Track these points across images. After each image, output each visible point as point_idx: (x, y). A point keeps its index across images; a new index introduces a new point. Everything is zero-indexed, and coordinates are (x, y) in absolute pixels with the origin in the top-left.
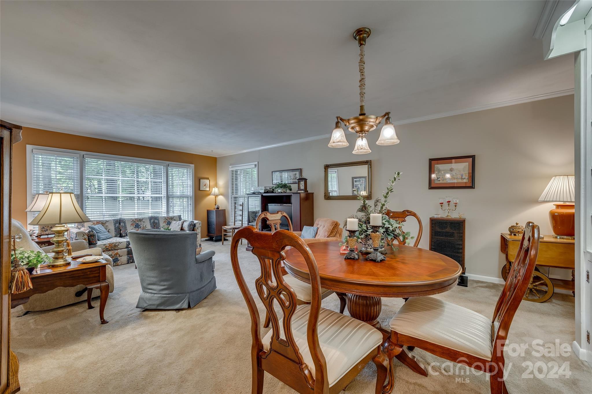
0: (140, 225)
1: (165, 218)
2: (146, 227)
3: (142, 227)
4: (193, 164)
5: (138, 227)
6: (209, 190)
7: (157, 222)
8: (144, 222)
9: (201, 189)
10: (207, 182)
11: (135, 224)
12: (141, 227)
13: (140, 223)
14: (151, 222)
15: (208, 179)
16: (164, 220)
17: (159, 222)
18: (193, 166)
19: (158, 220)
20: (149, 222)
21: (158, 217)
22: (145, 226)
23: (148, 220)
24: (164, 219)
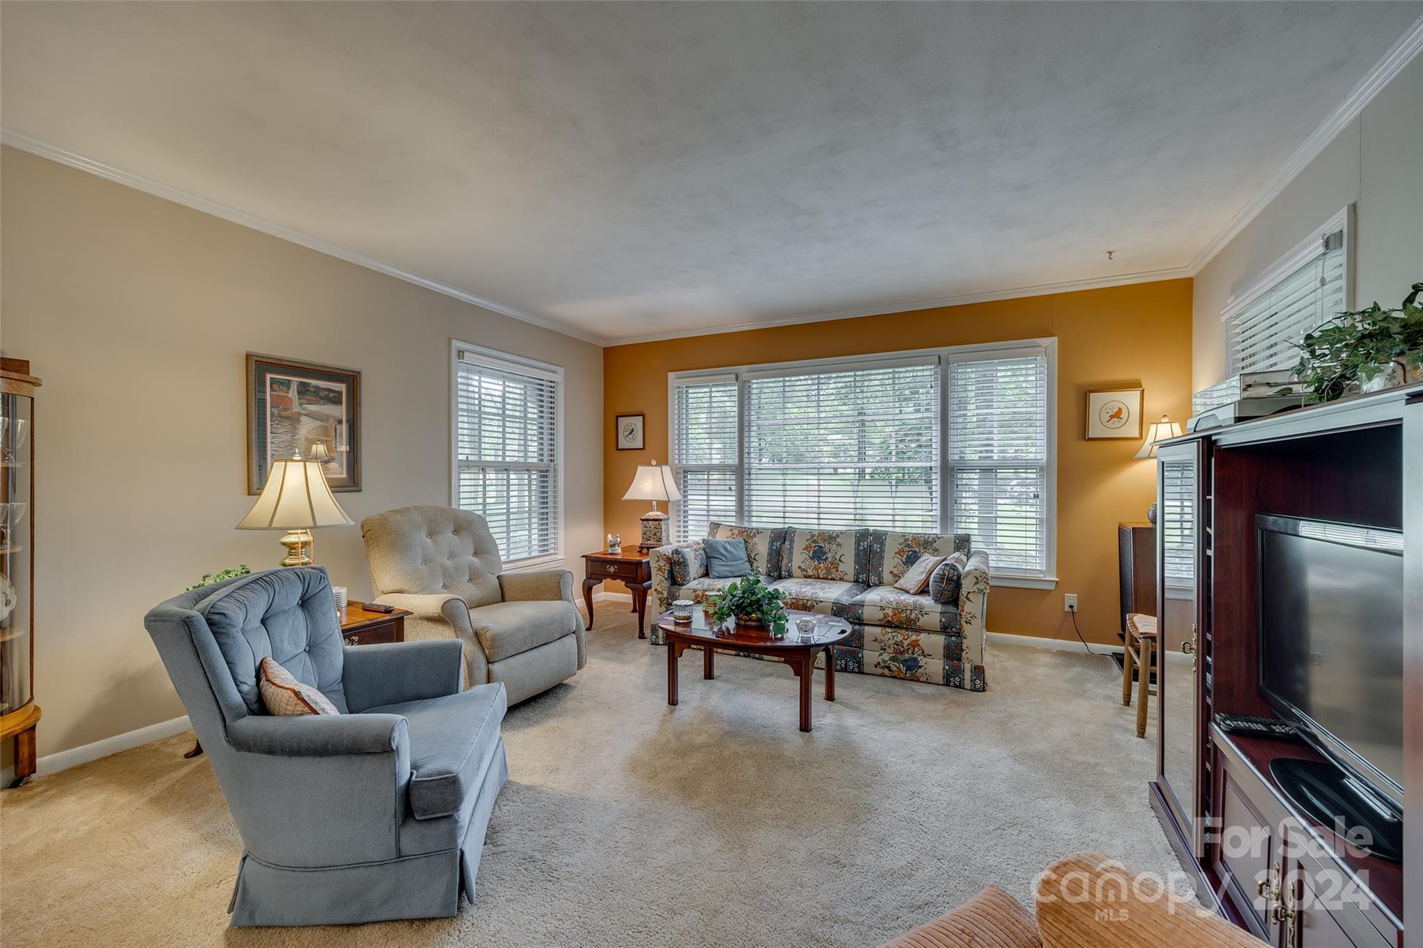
0: (825, 553)
1: (906, 540)
2: (840, 560)
3: (829, 560)
4: (1054, 336)
5: (819, 558)
6: (1137, 435)
7: (879, 550)
8: (840, 545)
9: (1092, 433)
10: (1130, 400)
11: (815, 547)
12: (827, 558)
13: (827, 545)
14: (861, 548)
15: (1134, 385)
16: (900, 547)
17: (882, 551)
18: (1051, 342)
19: (882, 544)
20: (853, 546)
21: (884, 535)
22: (838, 558)
23: (853, 540)
24: (900, 544)
